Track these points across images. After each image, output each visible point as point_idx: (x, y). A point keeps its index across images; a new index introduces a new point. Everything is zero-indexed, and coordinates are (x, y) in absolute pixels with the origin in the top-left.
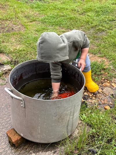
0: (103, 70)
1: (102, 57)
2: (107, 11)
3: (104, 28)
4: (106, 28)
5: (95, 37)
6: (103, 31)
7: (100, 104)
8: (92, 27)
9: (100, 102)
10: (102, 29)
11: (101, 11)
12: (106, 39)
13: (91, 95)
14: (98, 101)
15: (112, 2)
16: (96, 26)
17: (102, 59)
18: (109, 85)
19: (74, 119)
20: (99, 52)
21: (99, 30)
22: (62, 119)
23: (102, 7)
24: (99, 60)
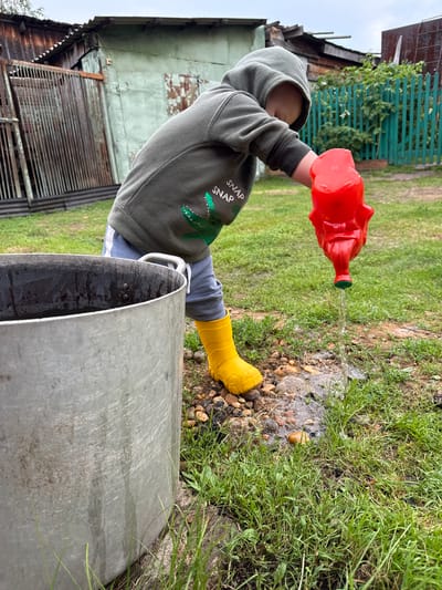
0: (271, 333)
1: (267, 311)
2: (270, 243)
3: (266, 266)
4: (270, 266)
5: (245, 282)
6: (265, 271)
7: (270, 430)
8: (239, 268)
9: (269, 421)
10: (261, 268)
11: (257, 242)
13: (238, 404)
14: (265, 419)
15: (279, 230)
16: (247, 264)
17: (266, 315)
18: (294, 369)
19: (132, 469)
20: (258, 302)
21: (255, 270)
22: (48, 467)
23: (259, 237)
24: (260, 317)
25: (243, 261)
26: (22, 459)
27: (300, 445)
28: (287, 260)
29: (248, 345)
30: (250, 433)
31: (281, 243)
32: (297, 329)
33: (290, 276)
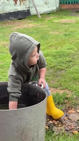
0: (66, 99)
1: (64, 89)
2: (63, 55)
3: (62, 67)
4: (64, 67)
5: (54, 75)
6: (62, 70)
8: (51, 68)
9: (67, 128)
10: (60, 68)
11: (58, 55)
12: (65, 75)
13: (56, 123)
14: (65, 127)
15: (67, 48)
16: (54, 66)
17: (64, 91)
18: (74, 112)
19: (39, 137)
20: (61, 85)
21: (58, 69)
22: (25, 136)
23: (59, 52)
24: (61, 92)
25: (53, 65)
26: (21, 134)
27: (75, 134)
28: (71, 64)
29: (58, 103)
30: (61, 131)
31: (68, 55)
32: (75, 97)
33: (72, 73)
